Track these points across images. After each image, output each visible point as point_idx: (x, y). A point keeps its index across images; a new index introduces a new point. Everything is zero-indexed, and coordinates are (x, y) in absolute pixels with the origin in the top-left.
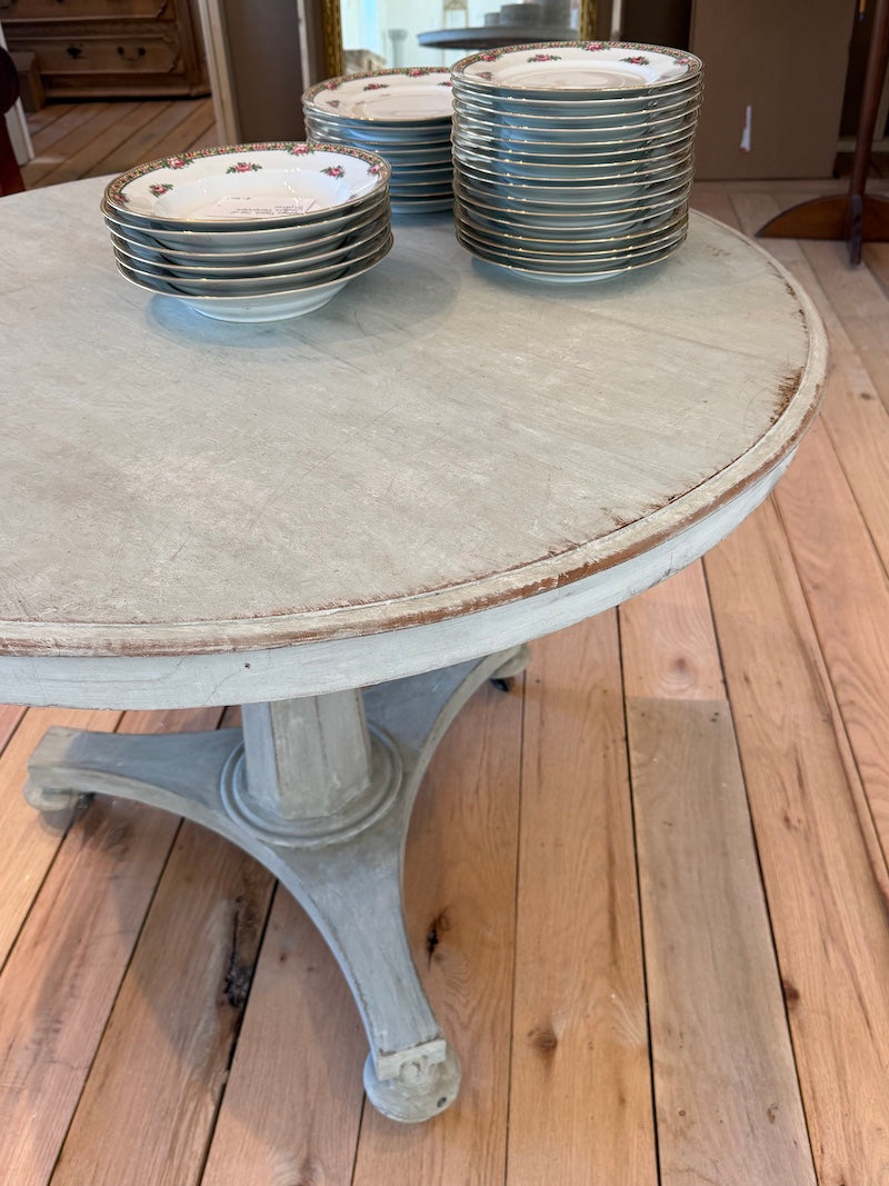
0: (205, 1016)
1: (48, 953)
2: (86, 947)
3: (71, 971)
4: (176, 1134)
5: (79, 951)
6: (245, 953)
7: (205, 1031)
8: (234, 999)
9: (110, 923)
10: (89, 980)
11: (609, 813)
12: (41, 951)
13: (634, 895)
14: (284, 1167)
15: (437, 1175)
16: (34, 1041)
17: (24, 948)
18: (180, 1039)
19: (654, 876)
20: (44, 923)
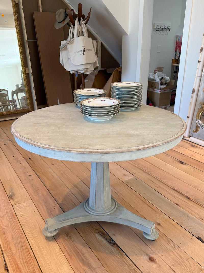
0: (112, 249)
1: (75, 257)
2: (81, 252)
3: (83, 257)
4: (126, 264)
5: (80, 253)
6: (108, 238)
7: (114, 250)
8: (114, 244)
9: (81, 247)
10: (87, 256)
11: (136, 196)
12: (73, 257)
13: (150, 203)
14: (144, 257)
15: (163, 245)
16: (89, 269)
17: (69, 259)
18: (111, 253)
19: (149, 200)
20: (69, 254)
